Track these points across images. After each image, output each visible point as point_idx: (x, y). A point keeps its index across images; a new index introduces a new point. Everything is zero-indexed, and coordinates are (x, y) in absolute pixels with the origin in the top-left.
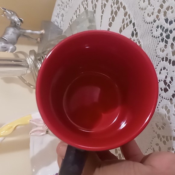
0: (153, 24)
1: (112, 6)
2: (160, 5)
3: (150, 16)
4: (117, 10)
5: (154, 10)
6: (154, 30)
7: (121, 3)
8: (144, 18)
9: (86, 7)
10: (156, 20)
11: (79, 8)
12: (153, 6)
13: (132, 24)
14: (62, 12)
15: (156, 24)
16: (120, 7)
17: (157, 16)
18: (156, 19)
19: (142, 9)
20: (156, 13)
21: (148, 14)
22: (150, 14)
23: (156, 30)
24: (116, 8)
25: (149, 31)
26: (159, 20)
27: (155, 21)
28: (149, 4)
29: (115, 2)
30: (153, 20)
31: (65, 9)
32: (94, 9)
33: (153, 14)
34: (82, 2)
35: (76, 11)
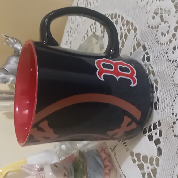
0: (169, 45)
1: (121, 29)
2: (176, 21)
3: (165, 35)
4: (127, 32)
5: (169, 27)
6: (170, 52)
7: (132, 24)
8: (157, 39)
9: (95, 32)
11: (87, 34)
12: (168, 23)
13: (141, 47)
14: (71, 39)
15: (172, 46)
16: (130, 29)
17: (174, 36)
18: (172, 39)
20: (172, 32)
21: (162, 33)
22: (165, 33)
23: (172, 52)
25: (164, 54)
26: (176, 39)
27: (170, 41)
29: (125, 23)
30: (168, 40)
31: (74, 35)
32: (103, 33)
33: (168, 32)
34: (90, 27)
35: (84, 37)
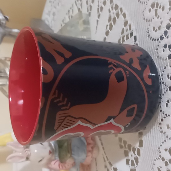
0: (160, 42)
1: (110, 11)
2: (169, 18)
3: (156, 31)
4: (116, 16)
5: (161, 23)
7: (121, 9)
8: (148, 32)
9: (80, 7)
10: (164, 37)
11: (72, 8)
12: (161, 19)
13: (133, 37)
14: (54, 10)
15: (163, 43)
16: (119, 14)
17: (166, 33)
19: (147, 20)
20: (164, 29)
21: (154, 28)
22: (157, 28)
23: (162, 50)
24: (115, 15)
25: (154, 50)
26: (167, 37)
27: (162, 38)
28: (156, 15)
29: (114, 6)
30: (160, 37)
31: (57, 7)
32: (89, 11)
33: (159, 28)
34: (76, 2)
35: (69, 11)
